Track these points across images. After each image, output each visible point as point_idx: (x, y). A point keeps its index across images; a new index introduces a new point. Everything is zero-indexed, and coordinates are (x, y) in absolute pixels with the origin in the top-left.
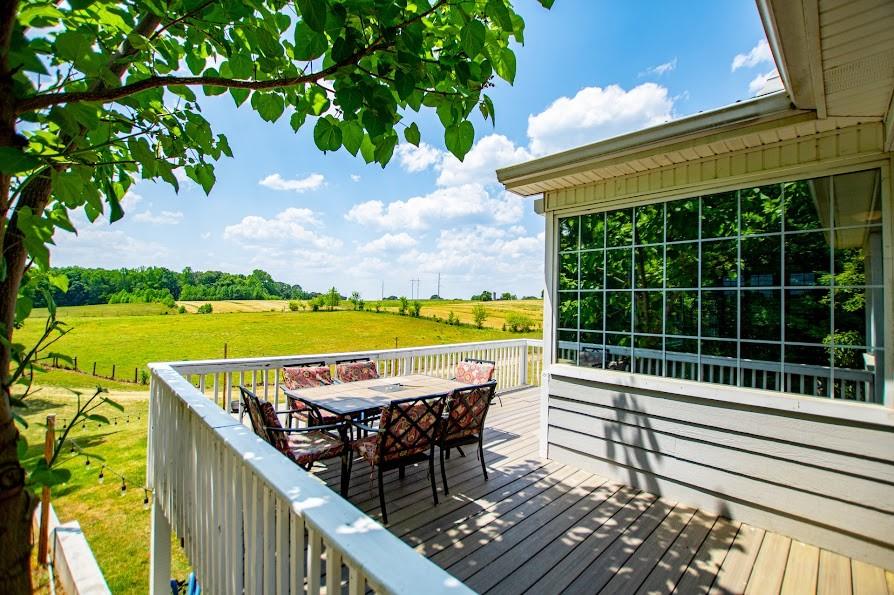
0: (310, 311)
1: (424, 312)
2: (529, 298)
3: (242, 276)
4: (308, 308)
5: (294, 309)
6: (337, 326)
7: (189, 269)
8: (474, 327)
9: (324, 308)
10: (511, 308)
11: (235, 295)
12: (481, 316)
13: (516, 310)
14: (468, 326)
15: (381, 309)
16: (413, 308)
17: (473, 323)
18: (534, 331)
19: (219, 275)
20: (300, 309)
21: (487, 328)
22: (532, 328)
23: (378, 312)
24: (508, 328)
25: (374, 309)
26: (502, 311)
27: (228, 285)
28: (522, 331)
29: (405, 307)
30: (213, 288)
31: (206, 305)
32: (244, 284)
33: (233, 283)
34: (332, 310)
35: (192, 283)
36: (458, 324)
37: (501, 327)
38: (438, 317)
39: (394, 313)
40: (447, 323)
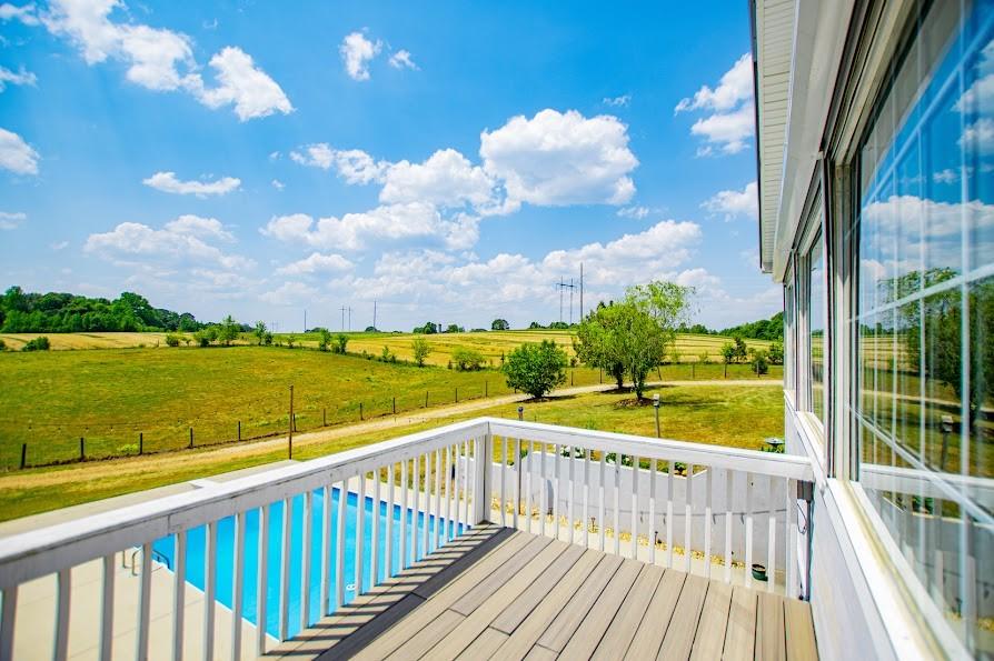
0: (197, 347)
1: (351, 347)
2: (478, 331)
3: (104, 301)
4: (194, 343)
5: (174, 343)
6: (229, 367)
7: (18, 289)
8: (414, 365)
9: (217, 342)
10: (459, 342)
11: (92, 326)
12: (422, 352)
13: (465, 344)
14: (406, 363)
15: (295, 344)
16: (337, 342)
17: (412, 359)
18: (484, 368)
19: (67, 298)
20: (184, 343)
21: (429, 366)
22: (482, 365)
23: (291, 347)
24: (454, 365)
25: (286, 344)
26: (447, 345)
27: (82, 312)
28: (470, 369)
29: (327, 340)
30: (57, 317)
31: (40, 340)
32: (107, 311)
33: (90, 309)
34: (228, 346)
35: (24, 309)
36: (394, 361)
37: (445, 365)
38: (369, 353)
39: (312, 349)
40: (380, 360)
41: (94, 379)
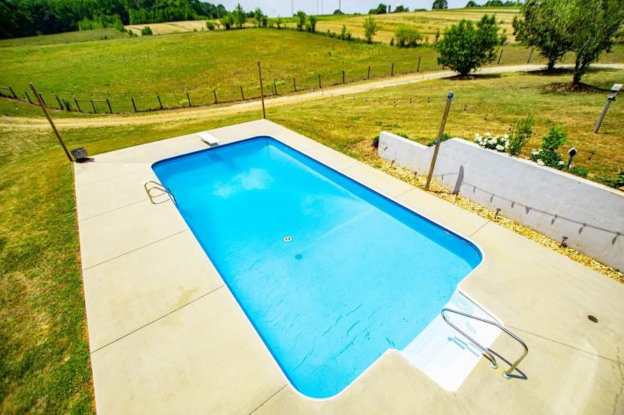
0: (224, 30)
1: (319, 27)
2: (420, 10)
4: (222, 27)
6: (241, 44)
8: (364, 42)
9: (234, 26)
10: (402, 21)
11: (171, 17)
12: (371, 30)
13: (407, 23)
14: (358, 41)
15: (282, 25)
16: (309, 23)
17: (363, 37)
18: (420, 45)
20: (216, 27)
21: (376, 43)
22: (418, 42)
23: (279, 28)
24: (395, 42)
25: (276, 25)
26: (392, 24)
28: (408, 46)
29: (302, 22)
32: (175, 6)
34: (241, 28)
36: (349, 39)
37: (389, 42)
38: (332, 32)
39: (292, 29)
40: (339, 38)
41: (168, 55)
